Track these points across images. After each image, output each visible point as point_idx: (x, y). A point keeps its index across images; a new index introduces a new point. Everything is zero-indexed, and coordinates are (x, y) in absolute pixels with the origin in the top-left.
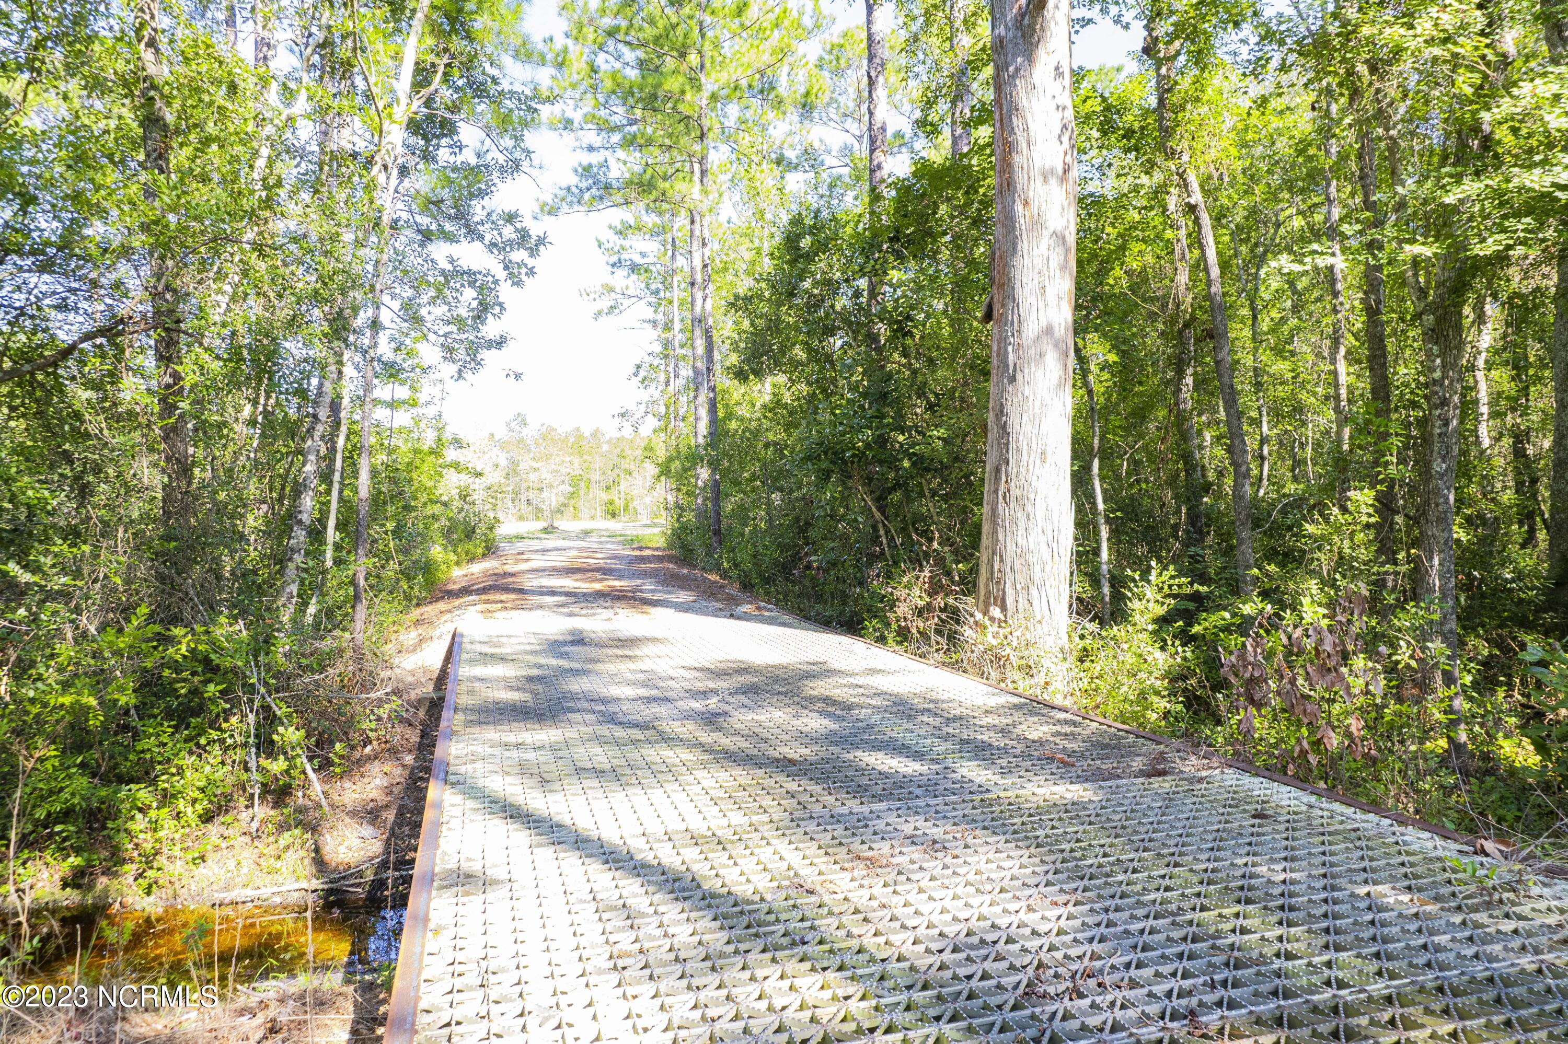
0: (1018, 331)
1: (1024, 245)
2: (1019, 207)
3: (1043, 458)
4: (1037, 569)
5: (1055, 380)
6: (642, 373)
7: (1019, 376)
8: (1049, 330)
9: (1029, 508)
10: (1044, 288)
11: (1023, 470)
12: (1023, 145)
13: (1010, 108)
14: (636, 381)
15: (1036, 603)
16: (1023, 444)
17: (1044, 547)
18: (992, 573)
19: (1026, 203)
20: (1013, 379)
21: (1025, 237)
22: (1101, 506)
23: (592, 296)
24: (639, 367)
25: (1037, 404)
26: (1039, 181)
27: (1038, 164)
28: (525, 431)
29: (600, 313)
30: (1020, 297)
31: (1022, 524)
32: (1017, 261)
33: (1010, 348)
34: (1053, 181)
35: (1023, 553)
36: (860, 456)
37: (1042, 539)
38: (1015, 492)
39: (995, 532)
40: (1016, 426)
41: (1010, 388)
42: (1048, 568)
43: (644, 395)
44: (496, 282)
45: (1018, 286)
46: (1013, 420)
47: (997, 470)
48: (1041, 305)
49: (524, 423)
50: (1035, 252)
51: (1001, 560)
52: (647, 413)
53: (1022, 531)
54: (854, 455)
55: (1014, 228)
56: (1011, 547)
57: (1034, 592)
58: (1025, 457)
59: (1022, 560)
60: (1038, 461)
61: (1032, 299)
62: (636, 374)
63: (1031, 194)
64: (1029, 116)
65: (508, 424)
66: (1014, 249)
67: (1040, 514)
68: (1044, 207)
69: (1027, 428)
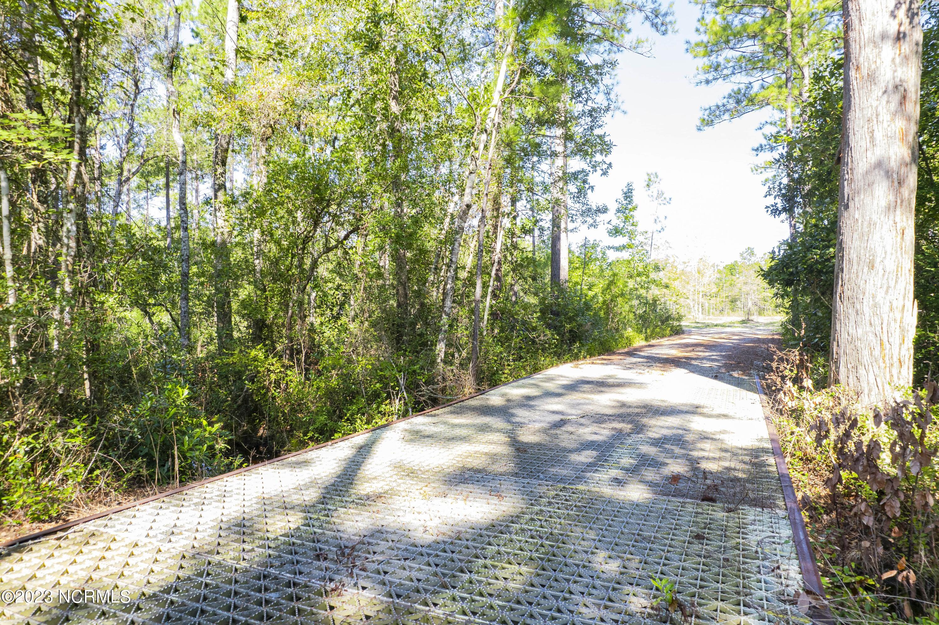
0: (851, 169)
1: (856, 101)
2: (852, 73)
3: (872, 266)
4: (866, 353)
5: (883, 203)
7: (851, 204)
8: (879, 165)
9: (858, 306)
10: (872, 132)
11: (853, 276)
12: (855, 22)
15: (863, 379)
16: (854, 256)
17: (871, 337)
18: (832, 355)
19: (858, 68)
20: (847, 207)
21: (856, 95)
25: (866, 224)
26: (869, 48)
27: (867, 33)
30: (852, 144)
31: (852, 318)
32: (851, 115)
33: (846, 183)
34: (889, 43)
35: (854, 340)
37: (868, 328)
38: (847, 293)
39: (835, 324)
40: (849, 243)
41: (846, 214)
42: (877, 352)
45: (851, 135)
46: (846, 238)
48: (869, 146)
50: (865, 105)
51: (838, 346)
53: (852, 323)
55: (849, 90)
56: (844, 335)
57: (862, 371)
58: (855, 267)
59: (852, 346)
60: (866, 270)
61: (862, 143)
63: (861, 60)
66: (850, 106)
67: (866, 310)
68: (873, 66)
69: (856, 243)
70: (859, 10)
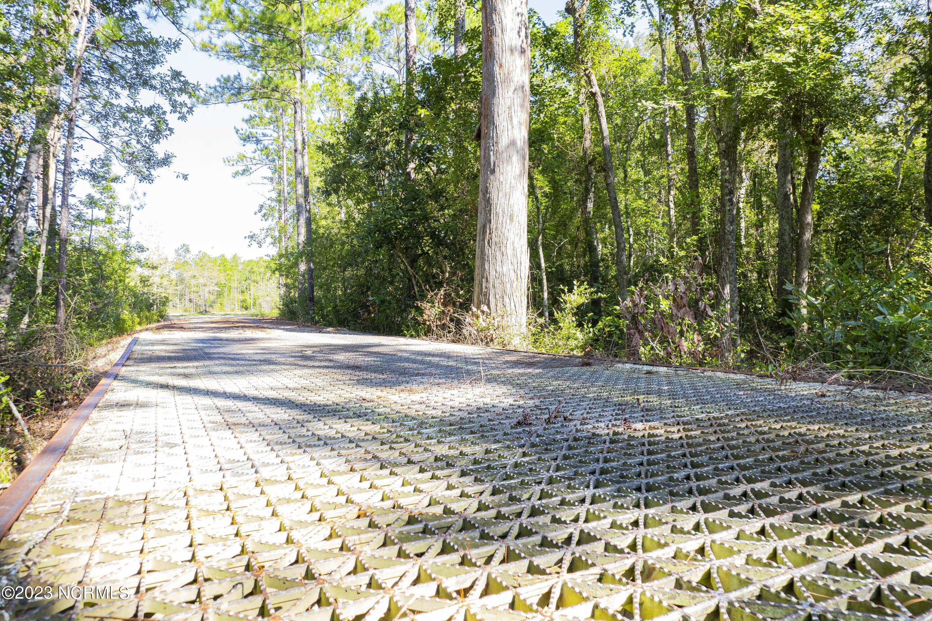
0: (496, 143)
1: (500, 91)
2: (496, 68)
3: (511, 219)
4: (508, 286)
5: (518, 172)
6: (264, 211)
7: (497, 169)
8: (513, 143)
9: (503, 249)
10: (511, 117)
11: (499, 226)
12: (499, 31)
13: (491, 9)
14: (259, 215)
15: (508, 305)
16: (500, 210)
17: (512, 274)
18: (481, 289)
19: (501, 66)
20: (493, 172)
21: (500, 86)
22: (543, 265)
23: (231, 163)
24: (262, 207)
25: (508, 186)
26: (508, 53)
27: (507, 42)
28: (188, 256)
29: (237, 173)
30: (497, 122)
31: (499, 259)
32: (496, 101)
33: (492, 153)
34: (517, 54)
35: (500, 276)
36: (400, 234)
37: (511, 267)
38: (494, 239)
39: (483, 265)
40: (495, 200)
41: (492, 177)
42: (515, 285)
43: (266, 224)
44: (164, 113)
45: (496, 116)
46: (494, 195)
47: (484, 227)
48: (510, 127)
49: (187, 251)
50: (506, 95)
51: (487, 281)
52: (267, 236)
53: (499, 263)
54: (397, 233)
55: (494, 81)
56: (493, 273)
57: (507, 300)
58: (501, 219)
59: (499, 281)
60: (508, 221)
61: (505, 124)
62: (260, 211)
63: (504, 61)
64: (502, 14)
65: (177, 251)
66: (494, 94)
67: (510, 252)
68: (511, 69)
69: (502, 201)
70: (501, 22)
